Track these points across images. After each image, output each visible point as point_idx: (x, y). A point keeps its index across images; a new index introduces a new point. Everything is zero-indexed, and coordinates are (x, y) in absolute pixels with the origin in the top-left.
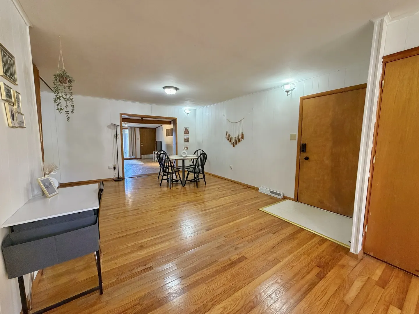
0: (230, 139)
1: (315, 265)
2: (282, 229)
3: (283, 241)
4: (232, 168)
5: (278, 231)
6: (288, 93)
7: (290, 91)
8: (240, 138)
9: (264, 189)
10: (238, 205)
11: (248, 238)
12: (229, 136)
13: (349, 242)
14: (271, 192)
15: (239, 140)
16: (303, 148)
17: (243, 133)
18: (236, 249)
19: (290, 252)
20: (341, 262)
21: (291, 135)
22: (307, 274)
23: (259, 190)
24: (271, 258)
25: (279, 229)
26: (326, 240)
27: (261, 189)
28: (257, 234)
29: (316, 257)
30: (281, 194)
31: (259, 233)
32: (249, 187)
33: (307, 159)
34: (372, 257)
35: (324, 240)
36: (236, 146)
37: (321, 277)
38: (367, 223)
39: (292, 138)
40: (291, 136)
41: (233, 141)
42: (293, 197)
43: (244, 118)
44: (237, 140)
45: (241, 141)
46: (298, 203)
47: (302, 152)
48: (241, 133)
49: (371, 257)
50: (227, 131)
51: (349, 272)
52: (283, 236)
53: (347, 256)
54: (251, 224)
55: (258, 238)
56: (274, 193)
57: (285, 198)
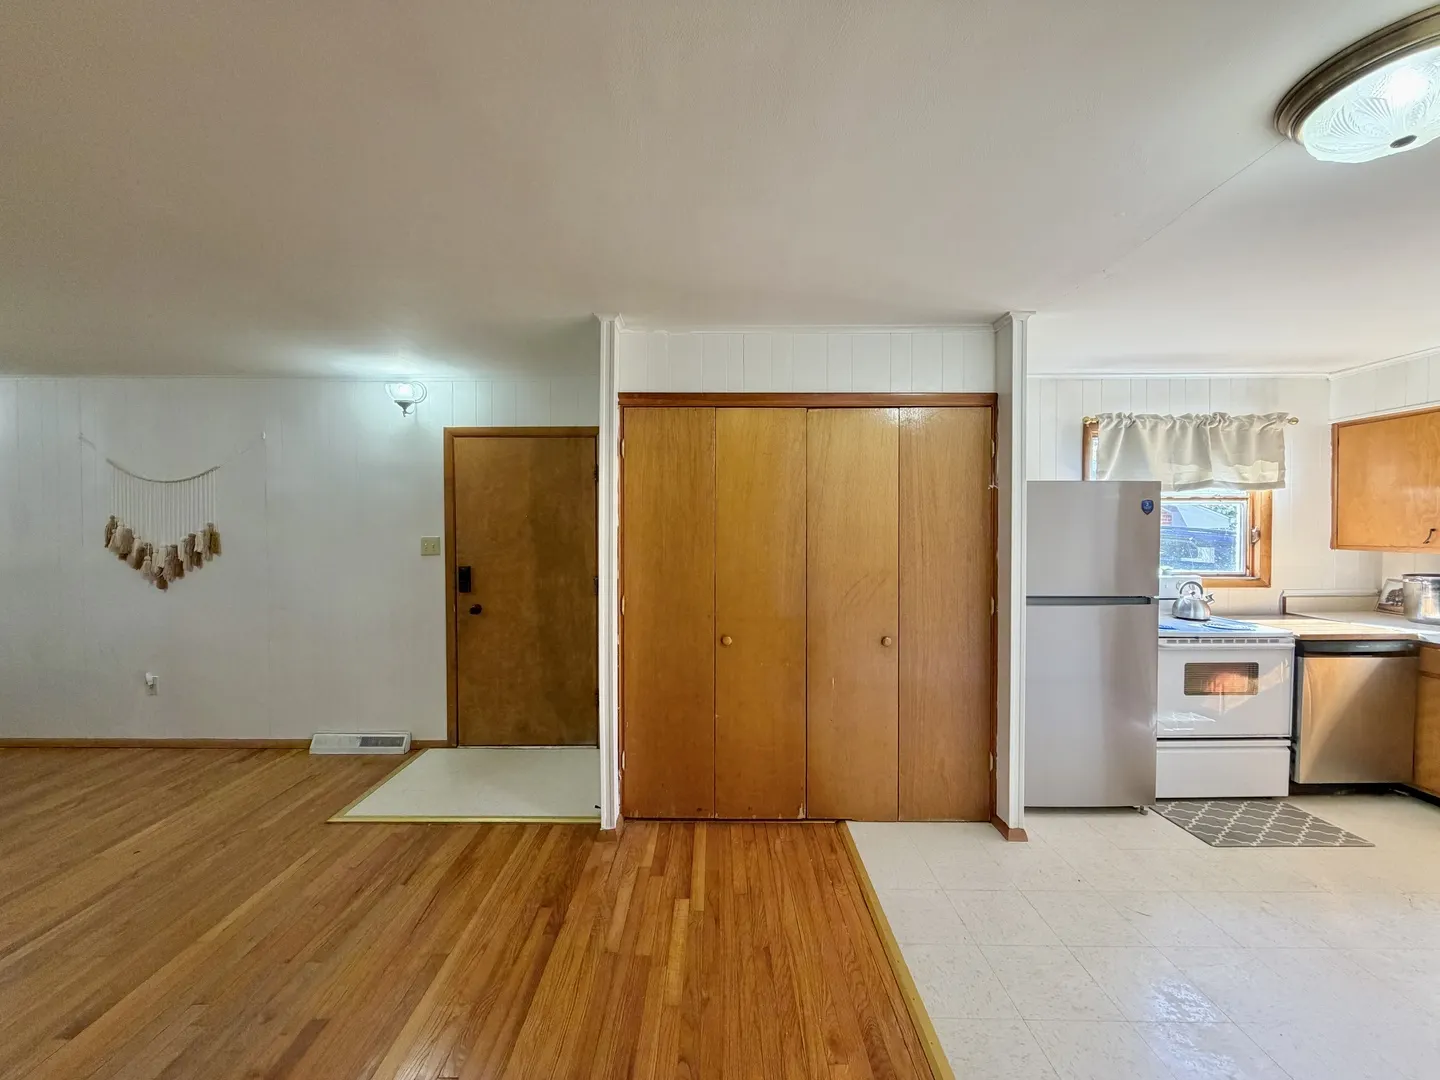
0: (134, 555)
1: (537, 906)
2: (429, 853)
3: (439, 891)
4: (158, 687)
5: (420, 863)
6: (405, 409)
7: (413, 405)
8: (199, 548)
9: (333, 739)
10: (224, 843)
11: (312, 948)
12: (129, 537)
13: (596, 807)
14: (365, 742)
15: (196, 559)
16: (461, 580)
17: (218, 529)
18: (268, 1018)
19: (469, 912)
20: (588, 867)
21: (424, 541)
22: (523, 946)
23: (314, 749)
24: (416, 963)
25: (420, 860)
26: (550, 826)
27: (318, 742)
28: (344, 915)
29: (536, 884)
30: (403, 738)
31: (356, 904)
32: (263, 749)
33: (476, 610)
34: (638, 819)
35: (546, 828)
36: (176, 585)
37: (554, 929)
38: (623, 750)
39: (428, 549)
40: (423, 545)
41: (160, 560)
42: (444, 737)
43: (216, 468)
44: (182, 556)
45: (205, 562)
46: (461, 752)
47: (461, 591)
48: (207, 528)
49: (636, 822)
50: (113, 518)
51: (606, 878)
52: (439, 874)
53: (596, 844)
54: (311, 891)
55: (353, 926)
56: (377, 742)
57: (417, 748)
